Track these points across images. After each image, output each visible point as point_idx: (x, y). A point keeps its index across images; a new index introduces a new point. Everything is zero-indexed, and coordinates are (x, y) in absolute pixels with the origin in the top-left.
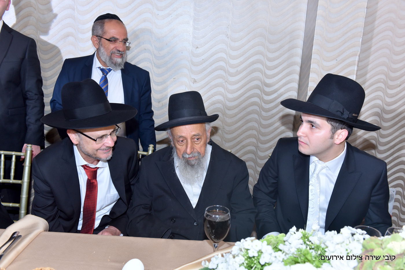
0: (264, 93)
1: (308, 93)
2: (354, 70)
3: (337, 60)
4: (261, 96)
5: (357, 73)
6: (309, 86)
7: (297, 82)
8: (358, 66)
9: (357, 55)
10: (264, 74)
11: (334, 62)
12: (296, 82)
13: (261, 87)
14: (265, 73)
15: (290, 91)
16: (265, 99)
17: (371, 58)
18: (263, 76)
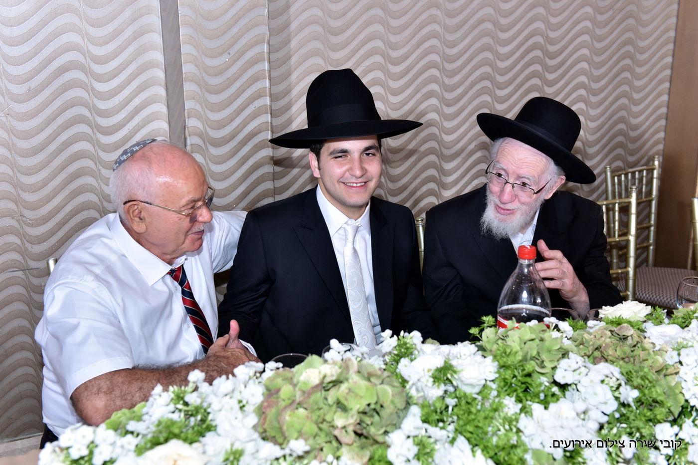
0: (98, 131)
1: (187, 122)
2: (265, 70)
3: (229, 53)
4: (94, 137)
5: (270, 75)
6: (186, 108)
7: (164, 101)
8: (269, 62)
9: (264, 42)
10: (90, 92)
11: (225, 58)
12: (161, 103)
13: (91, 118)
14: (93, 89)
15: (153, 121)
16: (103, 142)
17: (294, 43)
18: (91, 95)
